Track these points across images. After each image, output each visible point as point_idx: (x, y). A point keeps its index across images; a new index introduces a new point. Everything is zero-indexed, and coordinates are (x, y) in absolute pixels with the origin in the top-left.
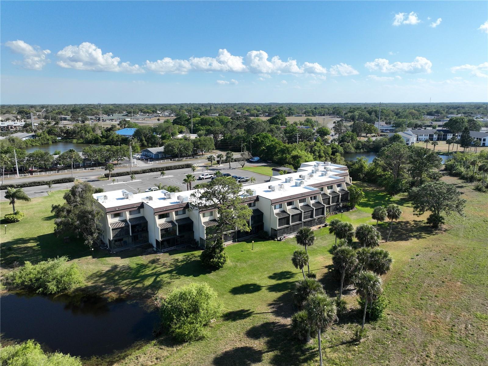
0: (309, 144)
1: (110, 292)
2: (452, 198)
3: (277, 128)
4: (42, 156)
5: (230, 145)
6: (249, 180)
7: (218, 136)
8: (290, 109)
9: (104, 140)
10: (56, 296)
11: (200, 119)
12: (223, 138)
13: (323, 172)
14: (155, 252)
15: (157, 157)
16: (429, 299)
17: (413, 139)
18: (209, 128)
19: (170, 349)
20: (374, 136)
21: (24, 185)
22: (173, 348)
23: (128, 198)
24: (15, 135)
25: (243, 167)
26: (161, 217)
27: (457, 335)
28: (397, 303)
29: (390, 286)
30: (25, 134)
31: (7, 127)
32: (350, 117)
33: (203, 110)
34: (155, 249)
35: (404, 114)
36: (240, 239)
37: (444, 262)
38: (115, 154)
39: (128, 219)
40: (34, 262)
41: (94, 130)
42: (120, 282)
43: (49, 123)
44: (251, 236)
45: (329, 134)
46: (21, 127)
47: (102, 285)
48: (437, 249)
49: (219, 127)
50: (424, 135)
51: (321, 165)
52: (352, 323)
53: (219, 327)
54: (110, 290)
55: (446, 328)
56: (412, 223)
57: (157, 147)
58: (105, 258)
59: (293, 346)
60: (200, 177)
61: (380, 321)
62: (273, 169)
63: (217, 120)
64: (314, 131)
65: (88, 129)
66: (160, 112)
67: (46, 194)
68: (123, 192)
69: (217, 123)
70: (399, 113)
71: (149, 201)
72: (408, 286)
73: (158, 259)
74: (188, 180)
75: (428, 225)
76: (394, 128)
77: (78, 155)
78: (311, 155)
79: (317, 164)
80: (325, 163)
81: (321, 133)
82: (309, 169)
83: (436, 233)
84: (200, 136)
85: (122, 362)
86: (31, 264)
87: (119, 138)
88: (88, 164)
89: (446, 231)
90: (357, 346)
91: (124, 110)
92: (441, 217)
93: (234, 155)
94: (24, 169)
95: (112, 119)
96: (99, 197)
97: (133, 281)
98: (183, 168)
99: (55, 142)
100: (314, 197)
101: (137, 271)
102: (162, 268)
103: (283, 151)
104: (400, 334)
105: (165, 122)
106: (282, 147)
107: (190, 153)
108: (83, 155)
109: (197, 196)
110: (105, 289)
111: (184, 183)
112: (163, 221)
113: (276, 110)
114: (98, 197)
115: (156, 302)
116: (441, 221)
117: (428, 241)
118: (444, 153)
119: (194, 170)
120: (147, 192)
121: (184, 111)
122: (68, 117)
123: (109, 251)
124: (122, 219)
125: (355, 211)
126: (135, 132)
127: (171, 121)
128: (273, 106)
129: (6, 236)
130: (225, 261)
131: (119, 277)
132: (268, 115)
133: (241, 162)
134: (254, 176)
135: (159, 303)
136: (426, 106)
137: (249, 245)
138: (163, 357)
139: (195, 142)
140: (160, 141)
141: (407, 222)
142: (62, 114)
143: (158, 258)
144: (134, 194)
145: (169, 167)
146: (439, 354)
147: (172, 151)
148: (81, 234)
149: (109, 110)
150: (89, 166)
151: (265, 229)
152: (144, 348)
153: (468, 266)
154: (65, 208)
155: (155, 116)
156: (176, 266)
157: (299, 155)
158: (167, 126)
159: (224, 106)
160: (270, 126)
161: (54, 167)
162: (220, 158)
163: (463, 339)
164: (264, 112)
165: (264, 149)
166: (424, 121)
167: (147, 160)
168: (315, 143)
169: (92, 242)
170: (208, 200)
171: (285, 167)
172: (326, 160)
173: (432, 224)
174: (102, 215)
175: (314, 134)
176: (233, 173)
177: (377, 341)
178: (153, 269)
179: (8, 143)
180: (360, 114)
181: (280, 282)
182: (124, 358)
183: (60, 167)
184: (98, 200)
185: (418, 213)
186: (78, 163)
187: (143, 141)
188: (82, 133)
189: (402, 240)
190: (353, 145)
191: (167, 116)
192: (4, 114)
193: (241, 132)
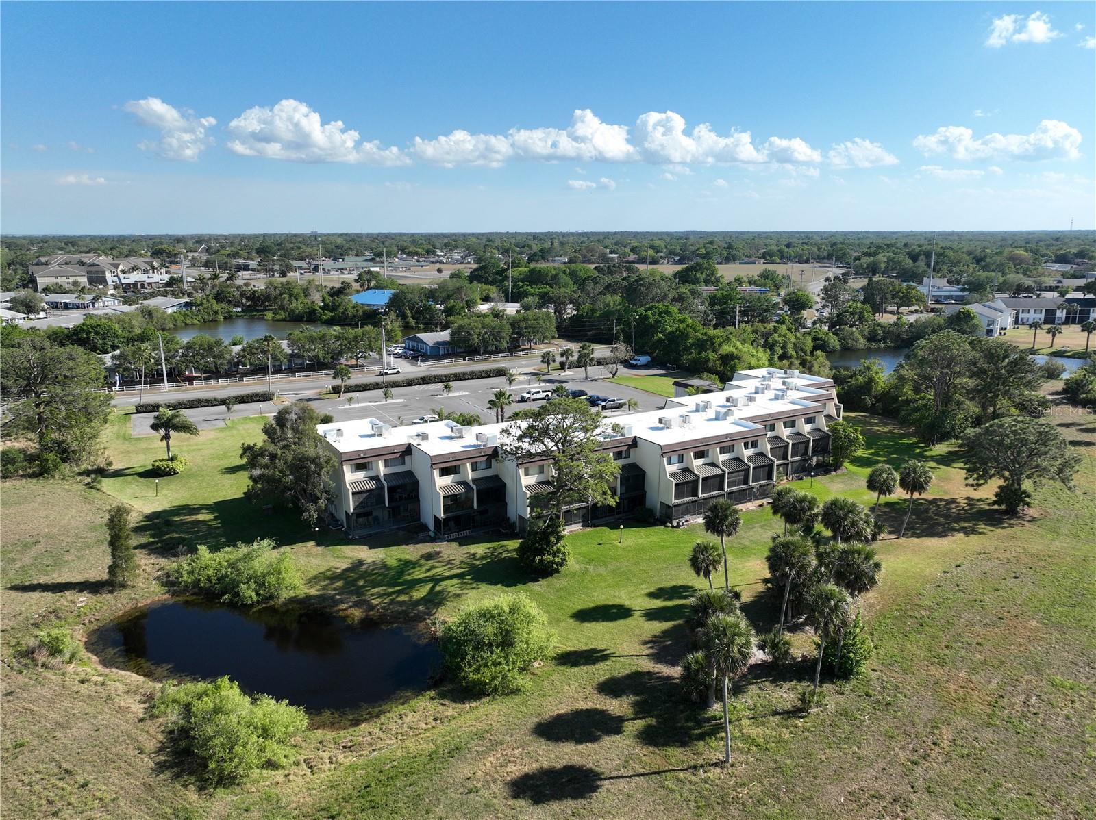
0: (763, 330)
1: (351, 607)
2: (1046, 453)
3: (693, 292)
4: (210, 348)
5: (590, 330)
6: (625, 404)
7: (565, 309)
8: (730, 247)
9: (328, 315)
10: (255, 609)
11: (527, 270)
12: (574, 313)
13: (777, 392)
14: (433, 540)
15: (437, 353)
16: (963, 648)
17: (1007, 319)
18: (545, 290)
19: (459, 706)
20: (916, 312)
21: (180, 404)
22: (464, 704)
23: (381, 435)
24: (153, 303)
25: (613, 377)
26: (444, 472)
27: (1005, 714)
28: (896, 652)
29: (888, 621)
30: (170, 300)
31: (135, 285)
32: (865, 265)
33: (536, 248)
34: (432, 534)
35: (996, 261)
36: (596, 521)
37: (1011, 582)
38: (351, 345)
39: (382, 475)
40: (214, 548)
41: (306, 292)
42: (367, 591)
43: (215, 277)
44: (620, 516)
45: (811, 307)
46: (161, 286)
47: (336, 594)
48: (1004, 556)
49: (567, 289)
50: (1032, 311)
51: (778, 375)
52: (800, 681)
53: (547, 675)
54: (351, 604)
55: (984, 701)
56: (963, 503)
57: (437, 331)
58: (339, 547)
59: (682, 712)
60: (522, 397)
61: (855, 681)
62: (676, 384)
63: (564, 272)
64: (778, 300)
65: (295, 291)
66: (442, 254)
67: (221, 424)
68: (371, 422)
69: (565, 279)
70: (985, 257)
71: (421, 443)
72: (925, 622)
73: (438, 553)
74: (498, 402)
75: (996, 507)
76: (965, 293)
77: (280, 347)
78: (765, 352)
79: (769, 374)
80: (786, 373)
81: (793, 305)
82: (749, 385)
83: (1012, 524)
84: (526, 307)
85: (376, 722)
86: (208, 551)
87: (357, 311)
88: (299, 365)
89: (1033, 520)
90: (802, 720)
91: (366, 249)
92: (1024, 492)
93: (595, 351)
94: (177, 373)
95: (343, 269)
96: (328, 431)
97: (390, 590)
98: (489, 377)
99: (229, 318)
100: (753, 442)
101: (397, 572)
102: (445, 568)
103: (702, 345)
104: (890, 704)
105: (452, 277)
106: (699, 335)
107: (504, 345)
108: (289, 346)
109: (513, 434)
110: (342, 602)
111: (490, 408)
112: (448, 480)
113: (698, 249)
114: (325, 432)
115: (433, 629)
116: (1023, 501)
117: (989, 539)
118: (1076, 354)
119: (510, 382)
120: (416, 423)
121: (493, 251)
122: (253, 264)
123: (346, 533)
124: (371, 474)
125: (843, 475)
126: (390, 299)
127: (466, 274)
128: (692, 239)
129: (158, 500)
130: (564, 560)
131: (366, 581)
132: (679, 260)
133: (610, 366)
134: (637, 396)
135: (439, 630)
136: (1057, 239)
137: (614, 534)
138: (447, 717)
139: (514, 323)
140: (442, 318)
141: (953, 501)
142: (240, 257)
143: (437, 550)
144: (393, 427)
145: (460, 374)
146: (959, 742)
147: (466, 340)
148: (295, 500)
149: (338, 247)
150: (301, 370)
151: (648, 504)
152: (413, 703)
153: (1063, 591)
154: (266, 450)
155: (433, 262)
156: (472, 566)
157: (735, 352)
158: (458, 285)
159: (582, 239)
160: (677, 289)
161: (231, 371)
162: (567, 358)
163: (1015, 721)
164: (671, 253)
165: (661, 339)
166: (1042, 278)
167: (415, 358)
168: (774, 327)
169: (315, 516)
170: (533, 442)
171: (701, 378)
172: (790, 366)
173: (1003, 507)
174: (334, 466)
175: (776, 305)
176: (592, 390)
177: (844, 713)
178: (428, 570)
179: (140, 319)
180: (890, 260)
181: (670, 604)
182: (378, 716)
183: (244, 370)
184: (325, 437)
185: (975, 482)
186: (278, 363)
187: (407, 317)
188: (284, 298)
189: (932, 534)
190: (862, 333)
191: (457, 262)
192: (127, 256)
193: (613, 300)
